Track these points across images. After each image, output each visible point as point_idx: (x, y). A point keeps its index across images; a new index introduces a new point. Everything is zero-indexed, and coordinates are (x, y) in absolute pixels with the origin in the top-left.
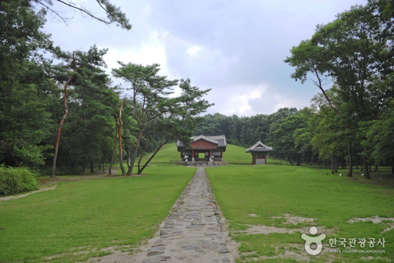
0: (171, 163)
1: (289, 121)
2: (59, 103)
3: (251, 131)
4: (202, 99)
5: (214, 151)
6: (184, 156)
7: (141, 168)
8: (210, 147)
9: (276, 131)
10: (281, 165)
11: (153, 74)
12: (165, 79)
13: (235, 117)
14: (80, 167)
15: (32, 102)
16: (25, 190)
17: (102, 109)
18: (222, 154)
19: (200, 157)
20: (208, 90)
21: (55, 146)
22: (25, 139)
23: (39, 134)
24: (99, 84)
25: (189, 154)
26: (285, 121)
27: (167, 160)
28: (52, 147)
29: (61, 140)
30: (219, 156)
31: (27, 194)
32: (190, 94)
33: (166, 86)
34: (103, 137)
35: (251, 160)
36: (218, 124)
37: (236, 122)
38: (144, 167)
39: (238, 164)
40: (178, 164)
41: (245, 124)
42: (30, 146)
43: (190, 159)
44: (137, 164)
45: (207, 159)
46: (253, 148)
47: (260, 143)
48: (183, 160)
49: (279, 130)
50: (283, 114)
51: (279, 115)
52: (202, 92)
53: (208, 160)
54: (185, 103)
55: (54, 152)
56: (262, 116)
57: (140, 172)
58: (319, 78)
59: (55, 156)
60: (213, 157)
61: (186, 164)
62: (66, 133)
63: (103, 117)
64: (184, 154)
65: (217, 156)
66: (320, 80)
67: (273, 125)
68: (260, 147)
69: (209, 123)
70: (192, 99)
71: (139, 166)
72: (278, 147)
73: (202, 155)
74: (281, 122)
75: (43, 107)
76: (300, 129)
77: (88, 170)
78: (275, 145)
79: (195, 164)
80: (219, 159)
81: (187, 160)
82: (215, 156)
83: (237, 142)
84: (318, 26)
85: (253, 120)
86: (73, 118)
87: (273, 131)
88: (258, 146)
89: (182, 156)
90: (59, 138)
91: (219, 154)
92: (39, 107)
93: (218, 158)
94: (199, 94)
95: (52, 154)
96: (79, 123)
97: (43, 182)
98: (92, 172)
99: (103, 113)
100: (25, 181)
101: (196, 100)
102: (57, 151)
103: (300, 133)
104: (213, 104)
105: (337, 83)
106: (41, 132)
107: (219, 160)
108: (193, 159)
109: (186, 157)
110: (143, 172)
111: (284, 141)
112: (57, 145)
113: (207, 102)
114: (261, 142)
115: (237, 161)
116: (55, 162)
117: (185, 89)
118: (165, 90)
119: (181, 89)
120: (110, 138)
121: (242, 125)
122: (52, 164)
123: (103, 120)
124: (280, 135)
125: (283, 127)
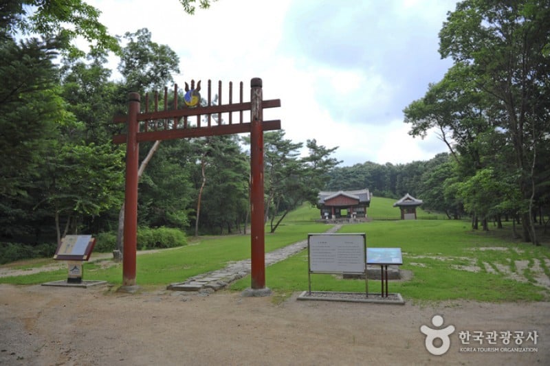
0: (311, 221)
1: (442, 170)
2: (196, 169)
3: (408, 180)
4: (329, 157)
5: (355, 207)
6: (324, 214)
7: (273, 227)
8: (351, 203)
9: (428, 182)
10: (437, 219)
11: (279, 139)
12: (290, 143)
13: (389, 164)
14: (218, 228)
15: (178, 176)
16: (179, 245)
17: (233, 177)
18: (365, 209)
19: (342, 214)
20: (336, 148)
21: (196, 210)
22: (175, 206)
23: (184, 201)
24: (230, 154)
25: (329, 211)
26: (437, 170)
27: (307, 218)
28: (193, 210)
29: (201, 204)
30: (363, 212)
31: (181, 247)
32: (317, 153)
33: (292, 149)
34: (237, 199)
35: (399, 215)
36: (369, 174)
37: (389, 171)
38: (276, 226)
39: (385, 220)
40: (317, 222)
41: (400, 173)
42: (179, 211)
43: (330, 217)
44: (270, 224)
45: (348, 216)
46: (400, 201)
47: (408, 195)
48: (323, 218)
49: (431, 180)
50: (441, 160)
51: (436, 162)
52: (329, 151)
53: (350, 217)
54: (313, 162)
55: (196, 215)
56: (419, 163)
57: (273, 230)
58: (443, 131)
59: (197, 218)
60: (355, 213)
61: (325, 222)
62: (204, 197)
63: (235, 184)
64: (324, 211)
65: (360, 212)
66: (443, 133)
67: (425, 175)
68: (409, 201)
69: (358, 174)
70: (319, 158)
71: (272, 226)
72: (430, 199)
73: (344, 212)
74: (433, 171)
75: (186, 179)
76: (451, 179)
77: (226, 231)
78: (427, 197)
79: (335, 222)
80: (363, 215)
81: (327, 218)
82: (358, 213)
83: (392, 194)
84: (430, 85)
85: (408, 168)
86: (211, 183)
87: (425, 181)
88: (406, 199)
89: (322, 214)
90: (199, 202)
91: (363, 210)
92: (183, 179)
93: (361, 214)
94: (325, 152)
95: (194, 217)
96: (215, 187)
97: (190, 240)
98: (230, 232)
99: (234, 180)
100: (178, 239)
101: (324, 159)
102: (198, 215)
103: (450, 183)
104: (342, 162)
105: (453, 138)
106: (186, 199)
107: (362, 217)
108: (333, 216)
109: (326, 214)
110: (276, 231)
111: (435, 193)
112: (198, 209)
113: (335, 160)
114: (410, 194)
115: (385, 216)
116: (197, 224)
117: (313, 148)
118: (292, 152)
119: (309, 149)
120: (244, 199)
121: (397, 174)
122: (194, 225)
123: (234, 186)
124: (432, 185)
125: (435, 177)
